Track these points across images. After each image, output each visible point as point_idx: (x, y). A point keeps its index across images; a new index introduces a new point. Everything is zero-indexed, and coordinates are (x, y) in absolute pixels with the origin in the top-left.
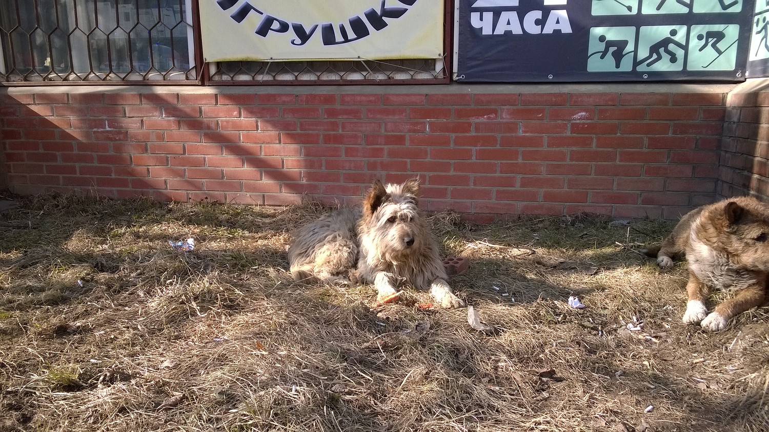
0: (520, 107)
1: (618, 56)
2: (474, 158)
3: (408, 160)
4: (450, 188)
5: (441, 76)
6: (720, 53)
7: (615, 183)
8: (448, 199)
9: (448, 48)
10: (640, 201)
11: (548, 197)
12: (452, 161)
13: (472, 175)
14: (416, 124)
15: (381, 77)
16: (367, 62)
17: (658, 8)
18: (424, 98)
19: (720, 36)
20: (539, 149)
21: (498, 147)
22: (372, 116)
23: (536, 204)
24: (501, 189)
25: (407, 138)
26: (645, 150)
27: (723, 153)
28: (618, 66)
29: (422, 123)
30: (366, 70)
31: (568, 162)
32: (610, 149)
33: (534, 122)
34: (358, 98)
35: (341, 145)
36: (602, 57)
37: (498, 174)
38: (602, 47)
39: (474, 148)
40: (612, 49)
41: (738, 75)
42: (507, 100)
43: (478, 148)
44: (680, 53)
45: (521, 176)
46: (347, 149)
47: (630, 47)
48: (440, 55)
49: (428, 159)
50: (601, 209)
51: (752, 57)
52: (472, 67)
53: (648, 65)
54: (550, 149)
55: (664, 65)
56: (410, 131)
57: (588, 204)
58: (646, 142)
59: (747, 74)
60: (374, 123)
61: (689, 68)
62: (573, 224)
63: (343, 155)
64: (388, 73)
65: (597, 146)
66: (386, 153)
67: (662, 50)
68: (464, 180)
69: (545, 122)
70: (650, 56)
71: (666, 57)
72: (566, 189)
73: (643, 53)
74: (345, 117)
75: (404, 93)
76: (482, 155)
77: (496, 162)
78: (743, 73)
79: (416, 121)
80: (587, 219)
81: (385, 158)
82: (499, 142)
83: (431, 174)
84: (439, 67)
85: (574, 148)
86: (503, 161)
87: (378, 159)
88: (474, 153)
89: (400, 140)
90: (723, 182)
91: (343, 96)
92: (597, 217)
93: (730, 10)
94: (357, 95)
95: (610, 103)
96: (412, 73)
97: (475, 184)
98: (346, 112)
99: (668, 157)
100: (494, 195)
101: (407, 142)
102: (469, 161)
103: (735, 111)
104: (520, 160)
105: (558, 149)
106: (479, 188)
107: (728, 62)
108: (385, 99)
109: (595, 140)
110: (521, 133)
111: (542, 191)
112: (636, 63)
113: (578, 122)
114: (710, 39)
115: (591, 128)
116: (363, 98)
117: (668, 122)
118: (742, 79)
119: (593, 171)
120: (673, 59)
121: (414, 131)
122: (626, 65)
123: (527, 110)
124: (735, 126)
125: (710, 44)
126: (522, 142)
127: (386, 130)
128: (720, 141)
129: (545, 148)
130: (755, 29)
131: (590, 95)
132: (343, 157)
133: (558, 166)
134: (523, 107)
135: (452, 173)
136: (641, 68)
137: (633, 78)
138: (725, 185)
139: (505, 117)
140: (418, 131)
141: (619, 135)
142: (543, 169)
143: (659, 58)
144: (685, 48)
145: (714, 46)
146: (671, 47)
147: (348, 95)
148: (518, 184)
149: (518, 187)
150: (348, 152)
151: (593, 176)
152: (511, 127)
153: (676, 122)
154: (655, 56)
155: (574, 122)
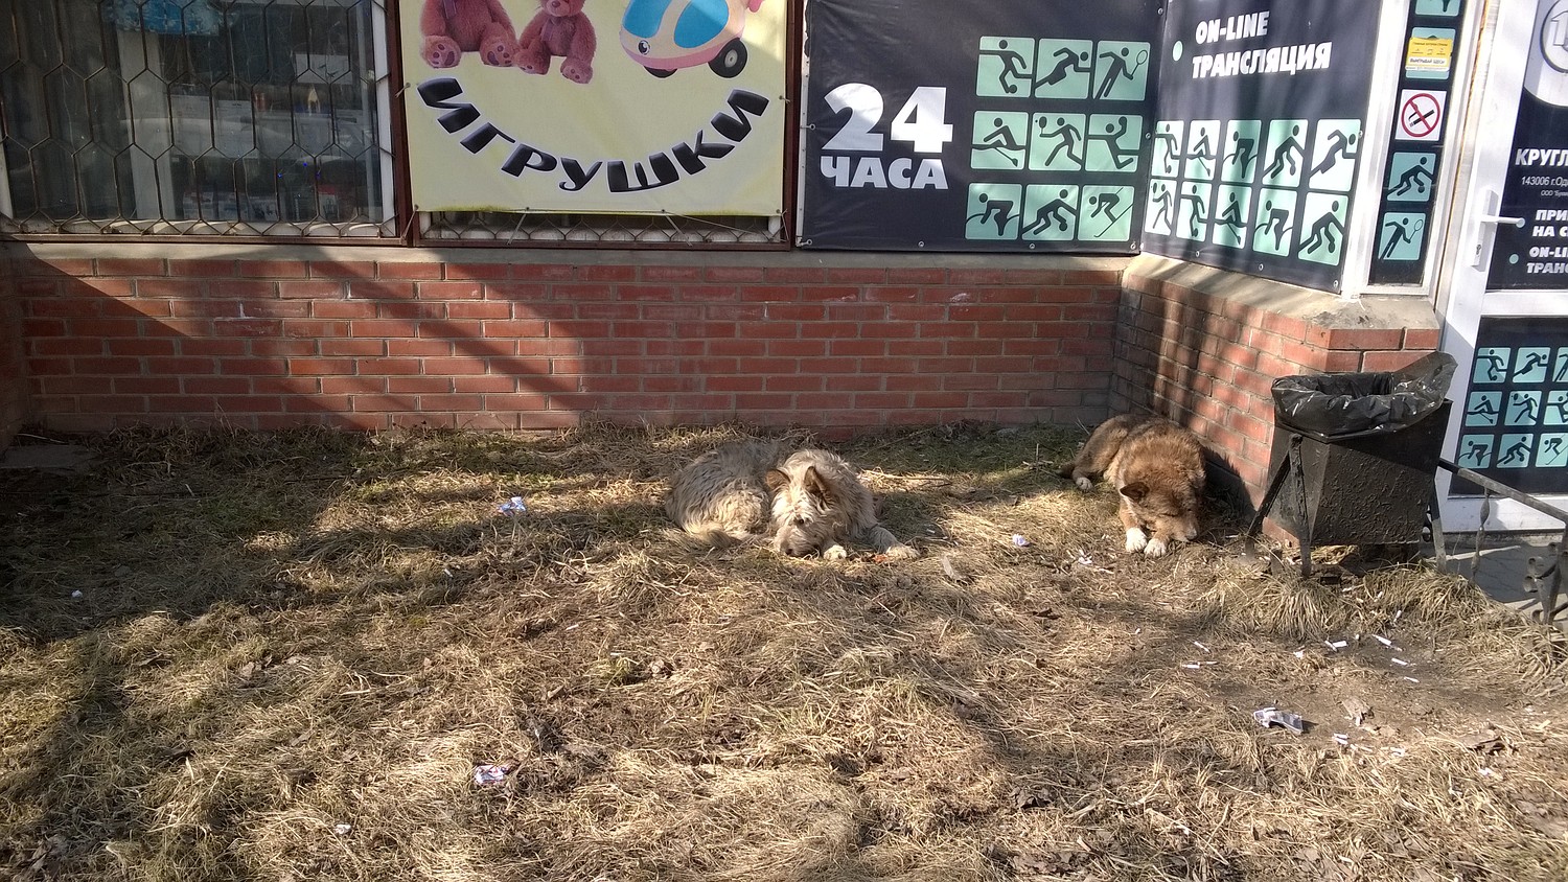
0: (886, 286)
1: (1002, 221)
2: (827, 353)
3: (738, 358)
4: (795, 394)
5: (778, 239)
6: (1114, 220)
7: (1000, 381)
8: (793, 410)
9: (789, 202)
10: (1027, 402)
11: (921, 402)
12: (798, 358)
13: (825, 377)
14: (753, 307)
15: (692, 238)
16: (675, 218)
17: (1047, 164)
18: (761, 273)
19: (1113, 200)
20: (911, 340)
21: (859, 338)
22: (688, 297)
23: (905, 410)
24: (862, 393)
25: (738, 327)
26: (1034, 339)
27: (1119, 343)
28: (1001, 233)
29: (758, 307)
30: (672, 228)
31: (945, 356)
32: (995, 339)
33: (904, 305)
34: (669, 272)
35: (641, 339)
36: (983, 222)
37: (857, 374)
38: (983, 208)
39: (828, 340)
40: (995, 212)
41: (1133, 246)
42: (872, 276)
43: (833, 340)
44: (1070, 219)
45: (887, 375)
46: (650, 345)
47: (1015, 210)
48: (778, 211)
49: (766, 356)
50: (983, 415)
52: (822, 229)
53: (1036, 233)
54: (924, 340)
55: (1051, 234)
56: (741, 318)
57: (967, 408)
58: (1035, 330)
59: (1142, 246)
60: (691, 307)
61: (1080, 238)
62: (955, 435)
63: (644, 352)
64: (705, 233)
65: (980, 335)
66: (706, 348)
67: (1051, 214)
68: (814, 383)
69: (918, 304)
70: (1038, 222)
71: (1055, 223)
72: (942, 391)
73: (1030, 218)
74: (648, 298)
75: (734, 265)
76: (839, 349)
77: (856, 357)
78: (1138, 246)
79: (750, 303)
80: (971, 431)
81: (706, 356)
82: (859, 333)
83: (770, 376)
84: (775, 227)
85: (952, 339)
86: (865, 357)
87: (696, 358)
88: (828, 347)
89: (727, 330)
90: (1119, 377)
91: (645, 269)
92: (981, 424)
93: (1124, 170)
94: (667, 267)
95: (995, 282)
96: (737, 234)
97: (828, 388)
98: (651, 292)
99: (1059, 349)
100: (853, 402)
101: (738, 333)
102: (822, 357)
103: (1133, 295)
104: (887, 355)
105: (933, 340)
106: (834, 392)
107: (1121, 232)
108: (708, 274)
109: (977, 328)
110: (887, 320)
111: (913, 394)
112: (1022, 230)
113: (957, 304)
114: (1103, 203)
115: (972, 313)
116: (675, 272)
117: (1058, 305)
118: (1137, 252)
119: (975, 367)
120: (1063, 227)
121: (747, 318)
122: (1011, 233)
123: (896, 289)
124: (1134, 313)
125: (1103, 209)
126: (890, 331)
127: (707, 317)
128: (1115, 327)
129: (918, 339)
130: (1151, 195)
131: (971, 272)
132: (644, 355)
133: (934, 362)
134: (891, 286)
135: (798, 374)
136: (1028, 236)
137: (1019, 248)
138: (1122, 381)
139: (869, 299)
140: (753, 318)
141: (1004, 321)
142: (915, 366)
143: (1048, 224)
144: (1076, 212)
145: (1107, 211)
146: (1061, 211)
147: (653, 267)
148: (884, 386)
149: (883, 390)
150: (653, 348)
151: (974, 373)
152: (875, 312)
153: (1068, 305)
154: (1043, 222)
155: (953, 305)
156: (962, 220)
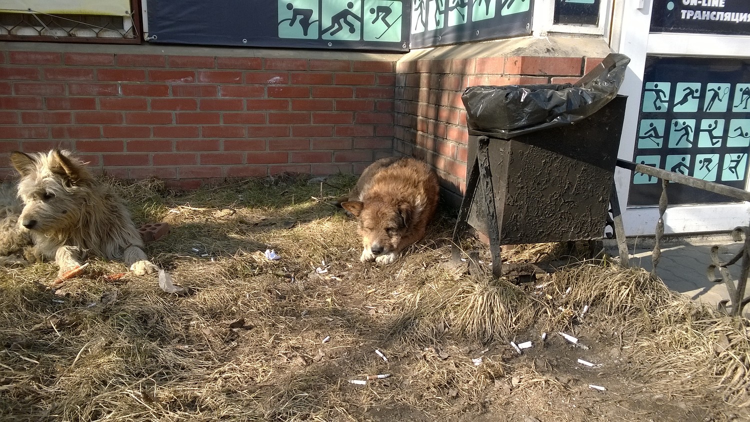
0: (216, 70)
1: (305, 24)
2: (174, 122)
3: (101, 126)
4: (152, 154)
5: (131, 35)
6: (389, 26)
7: (312, 143)
8: (151, 166)
9: (136, 6)
10: (333, 159)
11: (252, 159)
12: (151, 126)
13: (174, 140)
14: (107, 86)
15: (59, 33)
16: (41, 16)
18: (112, 58)
19: (387, 11)
20: (239, 112)
21: (198, 111)
22: (52, 77)
23: (240, 166)
24: (205, 153)
25: (97, 101)
26: (335, 113)
27: (396, 114)
28: (305, 34)
29: (112, 86)
30: (40, 25)
31: (268, 125)
32: (304, 112)
33: (232, 85)
34: (33, 57)
35: (16, 111)
36: (291, 24)
37: (200, 139)
38: (290, 14)
39: (173, 112)
40: (299, 17)
41: (404, 46)
42: (204, 63)
43: (178, 112)
44: (357, 24)
45: (223, 139)
46: (24, 115)
47: (315, 16)
48: (127, 12)
49: (124, 124)
50: (301, 169)
51: (413, 31)
52: (164, 27)
53: (332, 34)
54: (250, 112)
55: (344, 35)
56: (100, 94)
57: (289, 164)
58: (335, 105)
59: (410, 46)
60: (56, 85)
61: (365, 39)
62: (276, 183)
63: (20, 121)
64: (68, 29)
65: (293, 109)
66: (73, 118)
67: (342, 21)
68: (166, 146)
69: (243, 85)
70: (333, 26)
71: (346, 28)
72: (268, 151)
73: (327, 23)
74: (19, 77)
75: (89, 52)
76: (182, 119)
77: (198, 126)
78: (408, 45)
79: (106, 83)
80: (289, 178)
81: (73, 124)
82: (199, 106)
83: (129, 140)
84: (128, 25)
85: (272, 111)
86: (204, 125)
87: (65, 126)
88: (174, 118)
89: (90, 104)
90: (398, 139)
91: (12, 54)
92: (298, 175)
94: (31, 53)
95: (301, 68)
96: (97, 31)
97: (178, 149)
98: (19, 72)
99: (354, 119)
100: (199, 160)
101: (98, 107)
102: (170, 126)
103: (402, 77)
104: (222, 124)
105: (257, 112)
106: (182, 153)
107: (394, 35)
108: (67, 59)
109: (290, 103)
110: (220, 96)
111: (246, 153)
112: (322, 32)
113: (274, 85)
114: (380, 13)
115: (286, 92)
116: (39, 57)
117: (351, 87)
118: (407, 50)
119: (291, 133)
120: (352, 30)
121: (105, 94)
122: (313, 34)
123: (225, 73)
124: (403, 90)
125: (380, 17)
126: (222, 105)
127: (71, 93)
128: (393, 104)
129: (245, 111)
130: (414, 6)
131: (282, 60)
132: (20, 124)
133: (259, 129)
134: (220, 70)
135: (152, 138)
136: (326, 36)
137: (319, 46)
138: (399, 142)
139: (202, 80)
140: (110, 94)
141: (311, 98)
142: (245, 132)
143: (340, 28)
144: (361, 20)
145: (384, 19)
146: (350, 18)
147: (19, 53)
148: (222, 147)
149: (221, 151)
150: (26, 118)
151: (291, 137)
152: (209, 91)
153: (358, 87)
154: (336, 26)
155: (271, 86)
156: (274, 24)
